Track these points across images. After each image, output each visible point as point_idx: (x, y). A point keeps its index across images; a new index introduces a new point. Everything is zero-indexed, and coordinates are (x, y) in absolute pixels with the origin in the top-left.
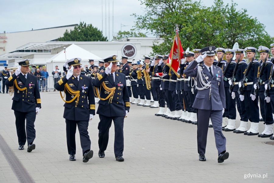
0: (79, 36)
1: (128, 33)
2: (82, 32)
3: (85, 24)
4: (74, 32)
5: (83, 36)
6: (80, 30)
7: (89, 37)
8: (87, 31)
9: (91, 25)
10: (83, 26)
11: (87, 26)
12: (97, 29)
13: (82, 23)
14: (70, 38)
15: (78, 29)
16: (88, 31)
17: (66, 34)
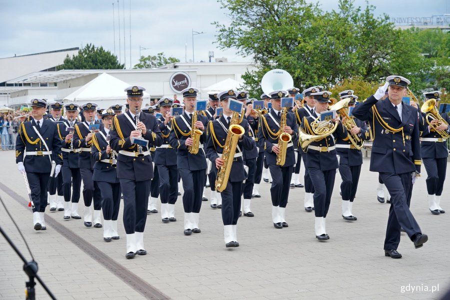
0: (85, 64)
1: (154, 58)
2: (90, 57)
3: (94, 46)
4: (78, 58)
5: (91, 64)
6: (86, 56)
7: (99, 64)
8: (96, 56)
9: (102, 48)
10: (90, 49)
11: (95, 49)
12: (110, 53)
13: (89, 45)
14: (73, 66)
15: (84, 54)
16: (98, 56)
17: (67, 61)
